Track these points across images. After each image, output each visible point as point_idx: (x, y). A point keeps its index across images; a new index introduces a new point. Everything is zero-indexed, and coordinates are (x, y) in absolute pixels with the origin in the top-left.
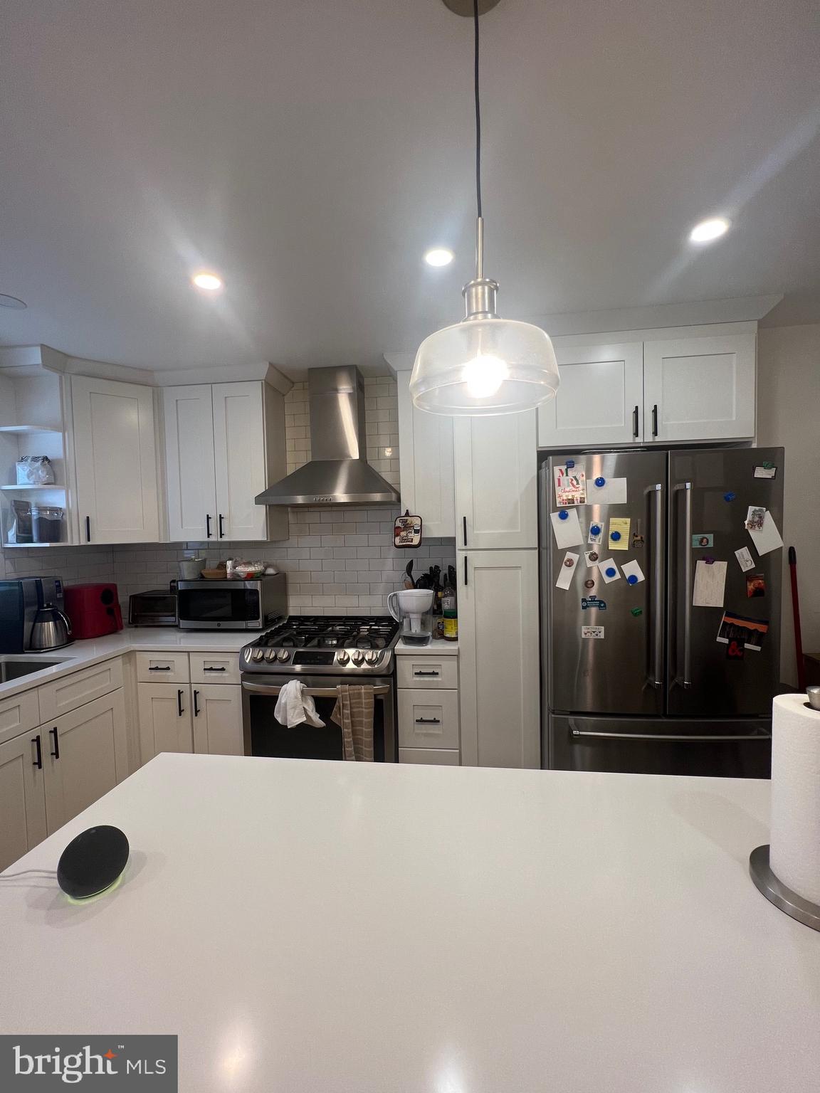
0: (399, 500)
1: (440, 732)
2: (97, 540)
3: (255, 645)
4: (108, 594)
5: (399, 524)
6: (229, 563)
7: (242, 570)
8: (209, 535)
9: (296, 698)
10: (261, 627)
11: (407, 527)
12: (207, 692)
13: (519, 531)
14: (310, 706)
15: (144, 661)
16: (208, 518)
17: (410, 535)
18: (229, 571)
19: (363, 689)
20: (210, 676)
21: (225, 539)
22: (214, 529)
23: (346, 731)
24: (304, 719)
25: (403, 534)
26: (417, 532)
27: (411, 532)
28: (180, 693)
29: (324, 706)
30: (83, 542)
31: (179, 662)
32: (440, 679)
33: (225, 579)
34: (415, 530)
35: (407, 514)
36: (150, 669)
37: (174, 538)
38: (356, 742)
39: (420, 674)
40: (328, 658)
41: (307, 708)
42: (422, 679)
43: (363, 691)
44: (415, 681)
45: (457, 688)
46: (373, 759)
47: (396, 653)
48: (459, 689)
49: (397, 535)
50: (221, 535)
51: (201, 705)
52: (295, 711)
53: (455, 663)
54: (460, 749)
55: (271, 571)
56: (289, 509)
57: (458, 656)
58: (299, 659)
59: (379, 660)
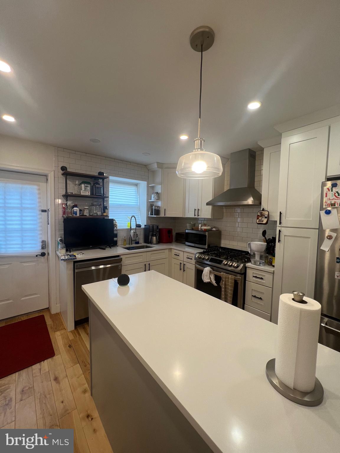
0: (260, 203)
1: (263, 304)
2: (167, 215)
3: (200, 253)
4: (170, 231)
5: (259, 214)
6: (200, 225)
7: (204, 228)
8: (195, 215)
9: (207, 273)
10: (207, 248)
11: (262, 215)
12: (188, 265)
13: (311, 219)
14: (212, 277)
15: (174, 252)
16: (195, 210)
17: (263, 219)
18: (199, 228)
19: (230, 276)
20: (188, 260)
21: (199, 217)
22: (196, 214)
23: (223, 290)
24: (209, 281)
25: (260, 218)
26: (266, 218)
27: (263, 218)
28: (180, 263)
29: (218, 279)
30: (164, 216)
31: (181, 254)
32: (264, 282)
33: (198, 230)
34: (265, 217)
35: (263, 210)
36: (175, 254)
37: (186, 216)
38: (226, 295)
39: (256, 277)
40: (220, 262)
41: (211, 277)
42: (257, 279)
43: (230, 277)
44: (254, 279)
45: (272, 287)
46: (231, 303)
47: (246, 266)
48: (272, 288)
49: (258, 219)
50: (198, 215)
51: (186, 269)
52: (206, 277)
53: (272, 276)
54: (271, 314)
55: (214, 229)
56: (224, 207)
57: (273, 273)
58: (212, 260)
59: (238, 267)
